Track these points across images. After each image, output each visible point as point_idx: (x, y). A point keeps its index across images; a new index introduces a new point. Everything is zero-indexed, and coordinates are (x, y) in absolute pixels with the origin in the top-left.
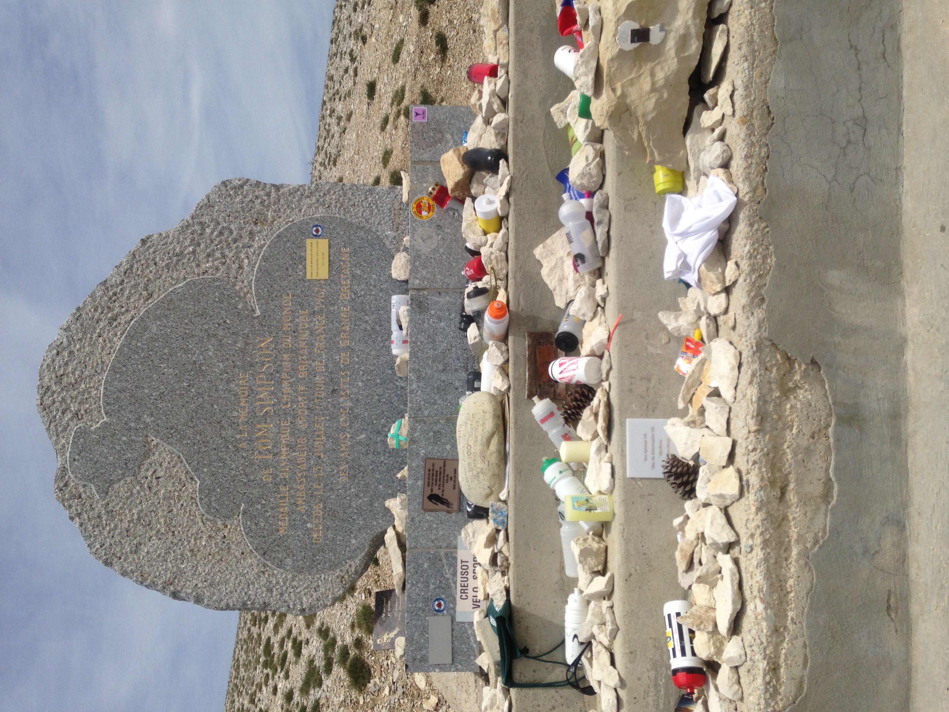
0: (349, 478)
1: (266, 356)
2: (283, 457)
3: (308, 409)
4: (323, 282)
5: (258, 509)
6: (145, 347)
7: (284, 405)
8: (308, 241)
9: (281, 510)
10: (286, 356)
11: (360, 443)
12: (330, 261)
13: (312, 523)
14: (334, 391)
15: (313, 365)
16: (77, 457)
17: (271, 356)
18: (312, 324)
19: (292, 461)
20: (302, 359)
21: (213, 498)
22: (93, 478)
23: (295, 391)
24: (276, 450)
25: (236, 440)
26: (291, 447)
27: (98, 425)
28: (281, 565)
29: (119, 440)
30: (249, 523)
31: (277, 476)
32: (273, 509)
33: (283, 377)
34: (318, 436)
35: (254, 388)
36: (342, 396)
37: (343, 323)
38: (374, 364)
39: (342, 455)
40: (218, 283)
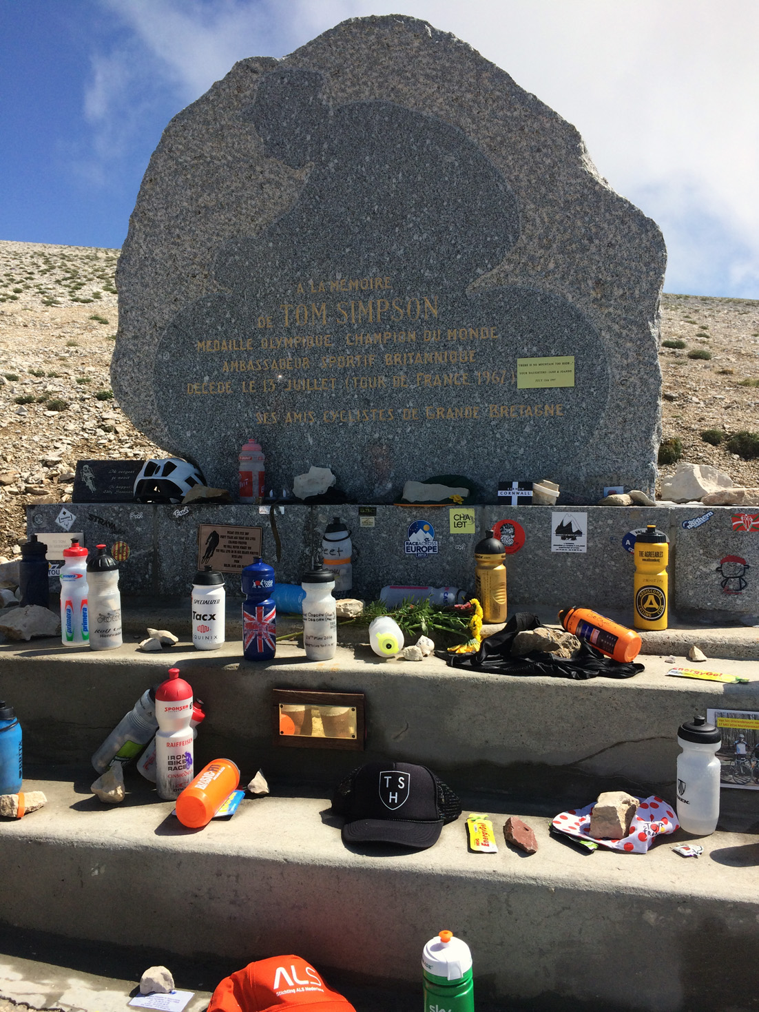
0: (261, 425)
1: (414, 310)
2: (286, 340)
3: (345, 368)
4: (513, 381)
5: (225, 313)
6: (425, 149)
7: (350, 338)
8: (571, 359)
9: (224, 343)
10: (413, 336)
11: (303, 438)
12: (544, 389)
13: (209, 381)
14: (368, 401)
15: (401, 373)
16: (286, 80)
17: (413, 316)
18: (455, 369)
19: (281, 353)
20: (408, 358)
21: (237, 258)
22: (261, 105)
23: (367, 352)
24: (294, 331)
25: (306, 281)
26: (297, 351)
27: (325, 102)
28: (163, 347)
29: (307, 132)
30: (209, 304)
31: (263, 336)
32: (226, 332)
33: (385, 334)
34: (311, 384)
35: (372, 297)
36: (361, 413)
37: (456, 410)
38: (402, 454)
39: (289, 414)
40: (511, 238)
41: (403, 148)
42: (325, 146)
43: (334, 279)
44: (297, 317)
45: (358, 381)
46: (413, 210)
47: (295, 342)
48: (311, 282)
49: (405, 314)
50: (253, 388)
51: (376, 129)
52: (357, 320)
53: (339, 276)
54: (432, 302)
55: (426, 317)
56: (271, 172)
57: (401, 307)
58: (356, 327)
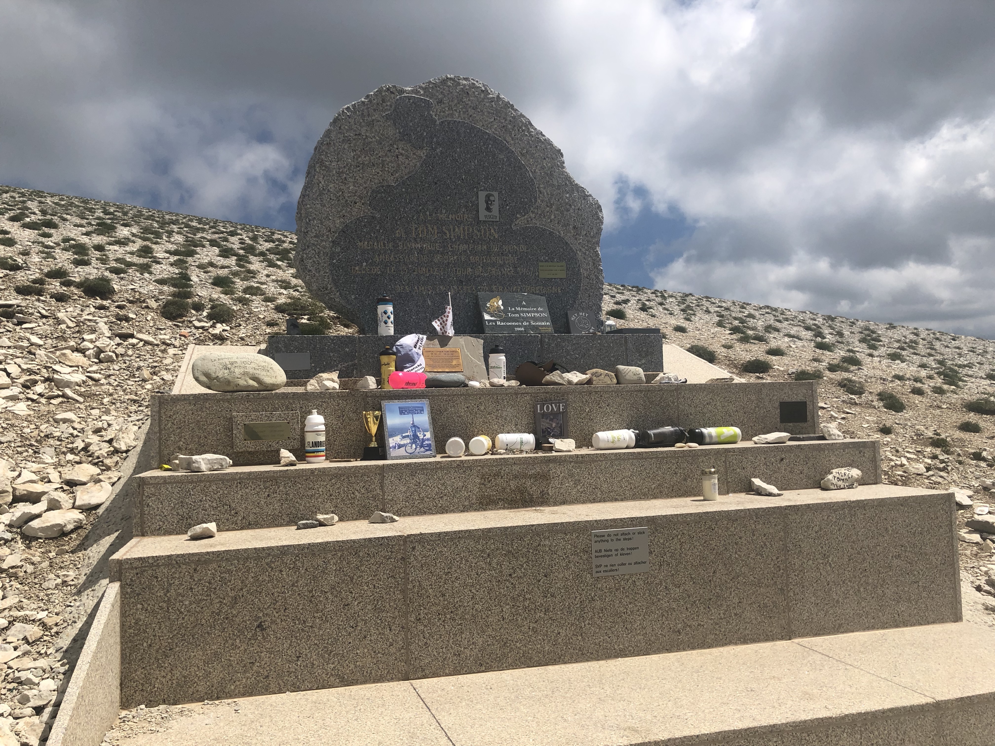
0: (399, 293)
1: (485, 234)
2: (413, 245)
4: (537, 274)
5: (376, 226)
6: (489, 150)
7: (451, 246)
8: (564, 263)
10: (485, 247)
11: (425, 301)
12: (552, 279)
13: (366, 266)
14: (461, 282)
15: (479, 267)
16: (411, 101)
17: (485, 237)
19: (411, 251)
21: (383, 195)
22: (397, 112)
23: (461, 254)
24: (418, 240)
25: (425, 212)
26: (421, 251)
27: (434, 117)
28: (336, 243)
29: (424, 130)
30: (366, 220)
31: (400, 241)
32: (376, 237)
33: (470, 245)
34: (429, 270)
35: (462, 224)
36: (458, 288)
39: (416, 288)
40: (533, 201)
41: (477, 147)
42: (435, 140)
43: (441, 213)
44: (420, 232)
45: (456, 270)
46: (483, 180)
47: (420, 246)
48: (428, 213)
49: (481, 235)
50: (394, 271)
51: (463, 135)
52: (454, 236)
53: (444, 211)
54: (495, 230)
55: (492, 238)
56: (403, 149)
57: (478, 231)
58: (454, 240)
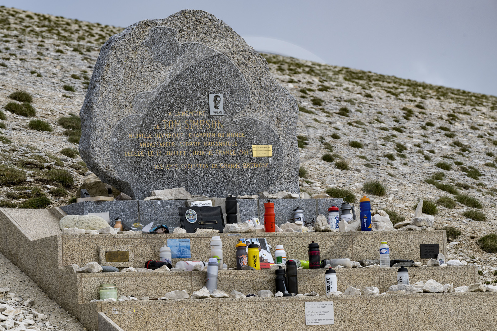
0: (156, 170)
3: (189, 147)
4: (251, 154)
5: (140, 122)
6: (215, 63)
7: (190, 134)
8: (271, 146)
9: (140, 135)
11: (173, 175)
12: (262, 157)
13: (134, 151)
16: (162, 31)
18: (230, 148)
20: (213, 144)
21: (144, 100)
22: (152, 39)
25: (172, 110)
27: (177, 41)
29: (171, 51)
31: (156, 132)
32: (140, 130)
33: (204, 134)
35: (198, 119)
36: (196, 165)
37: (231, 165)
39: (167, 165)
40: (248, 99)
41: (207, 62)
43: (184, 111)
44: (169, 125)
46: (212, 86)
47: (169, 136)
48: (174, 111)
49: (211, 126)
50: (153, 154)
54: (221, 122)
55: (219, 128)
57: (209, 123)
58: (192, 130)
